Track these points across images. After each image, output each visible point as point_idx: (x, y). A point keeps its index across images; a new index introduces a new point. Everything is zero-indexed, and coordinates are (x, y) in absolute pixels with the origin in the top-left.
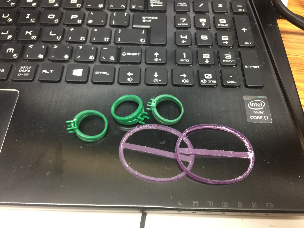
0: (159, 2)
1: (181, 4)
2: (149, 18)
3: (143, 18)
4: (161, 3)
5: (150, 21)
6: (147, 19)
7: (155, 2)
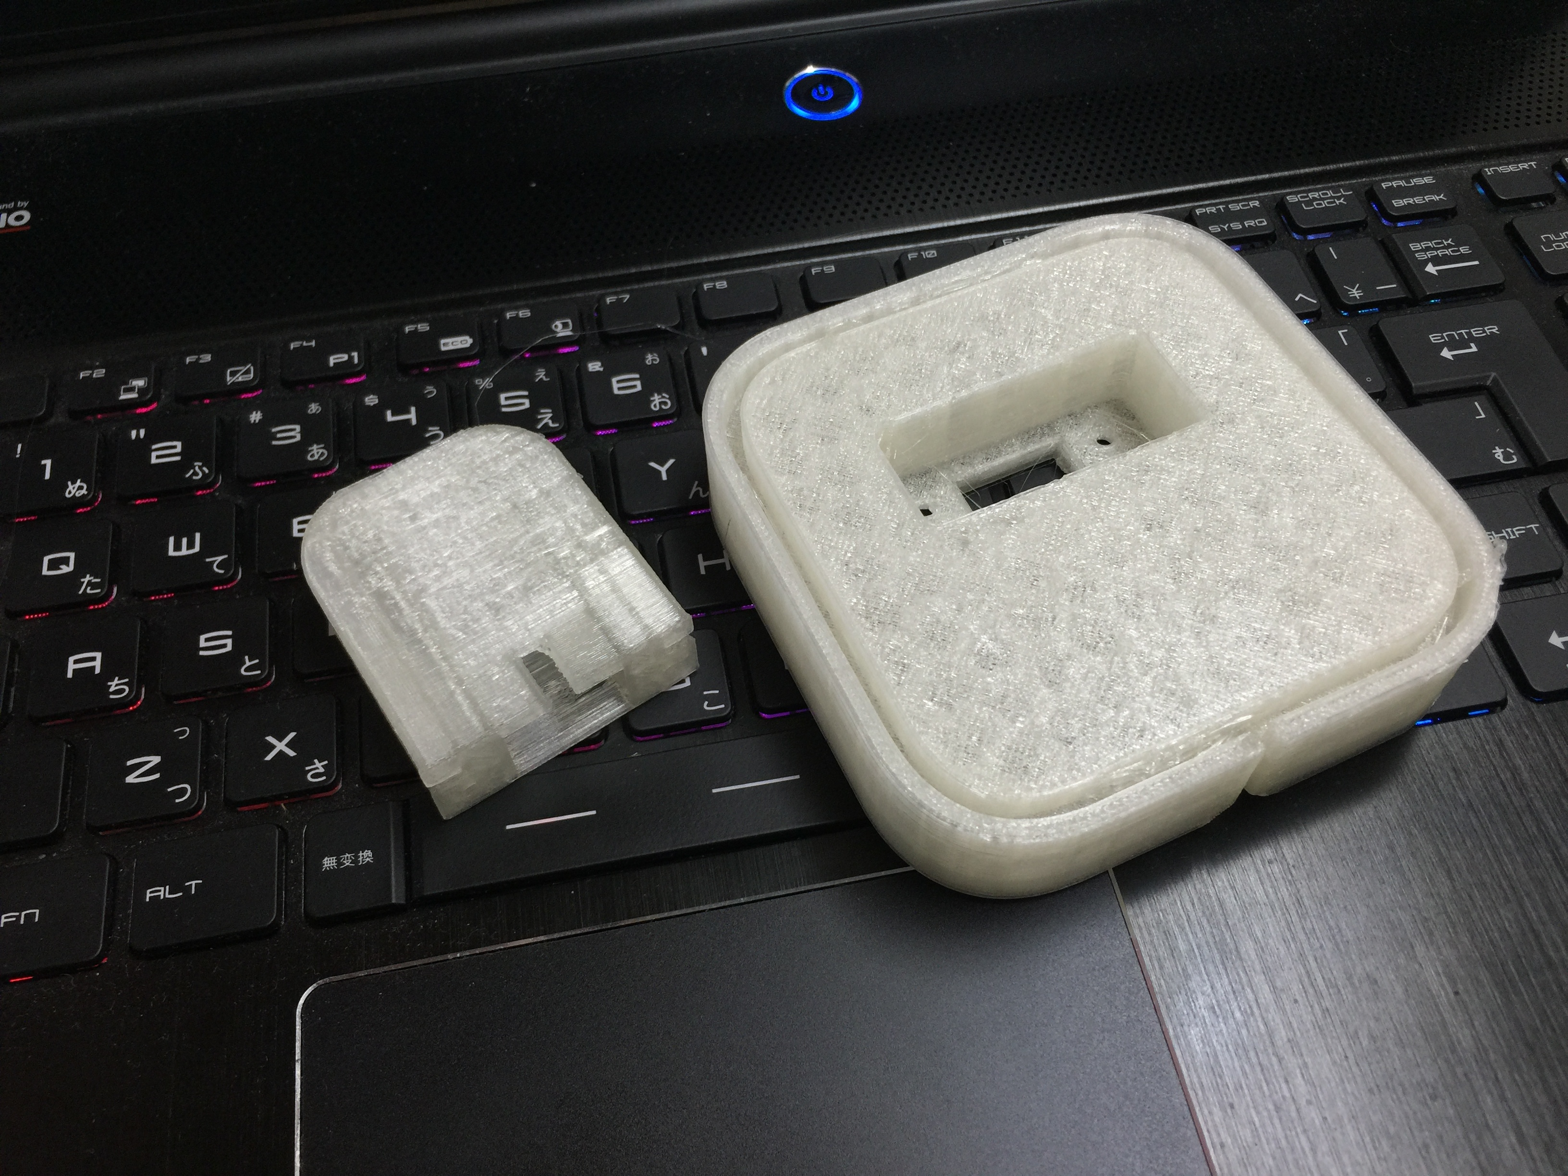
0: (1449, 246)
1: (1552, 237)
2: (1460, 335)
3: (1433, 338)
4: (1464, 250)
5: (1474, 349)
6: (1452, 345)
7: (1437, 249)
